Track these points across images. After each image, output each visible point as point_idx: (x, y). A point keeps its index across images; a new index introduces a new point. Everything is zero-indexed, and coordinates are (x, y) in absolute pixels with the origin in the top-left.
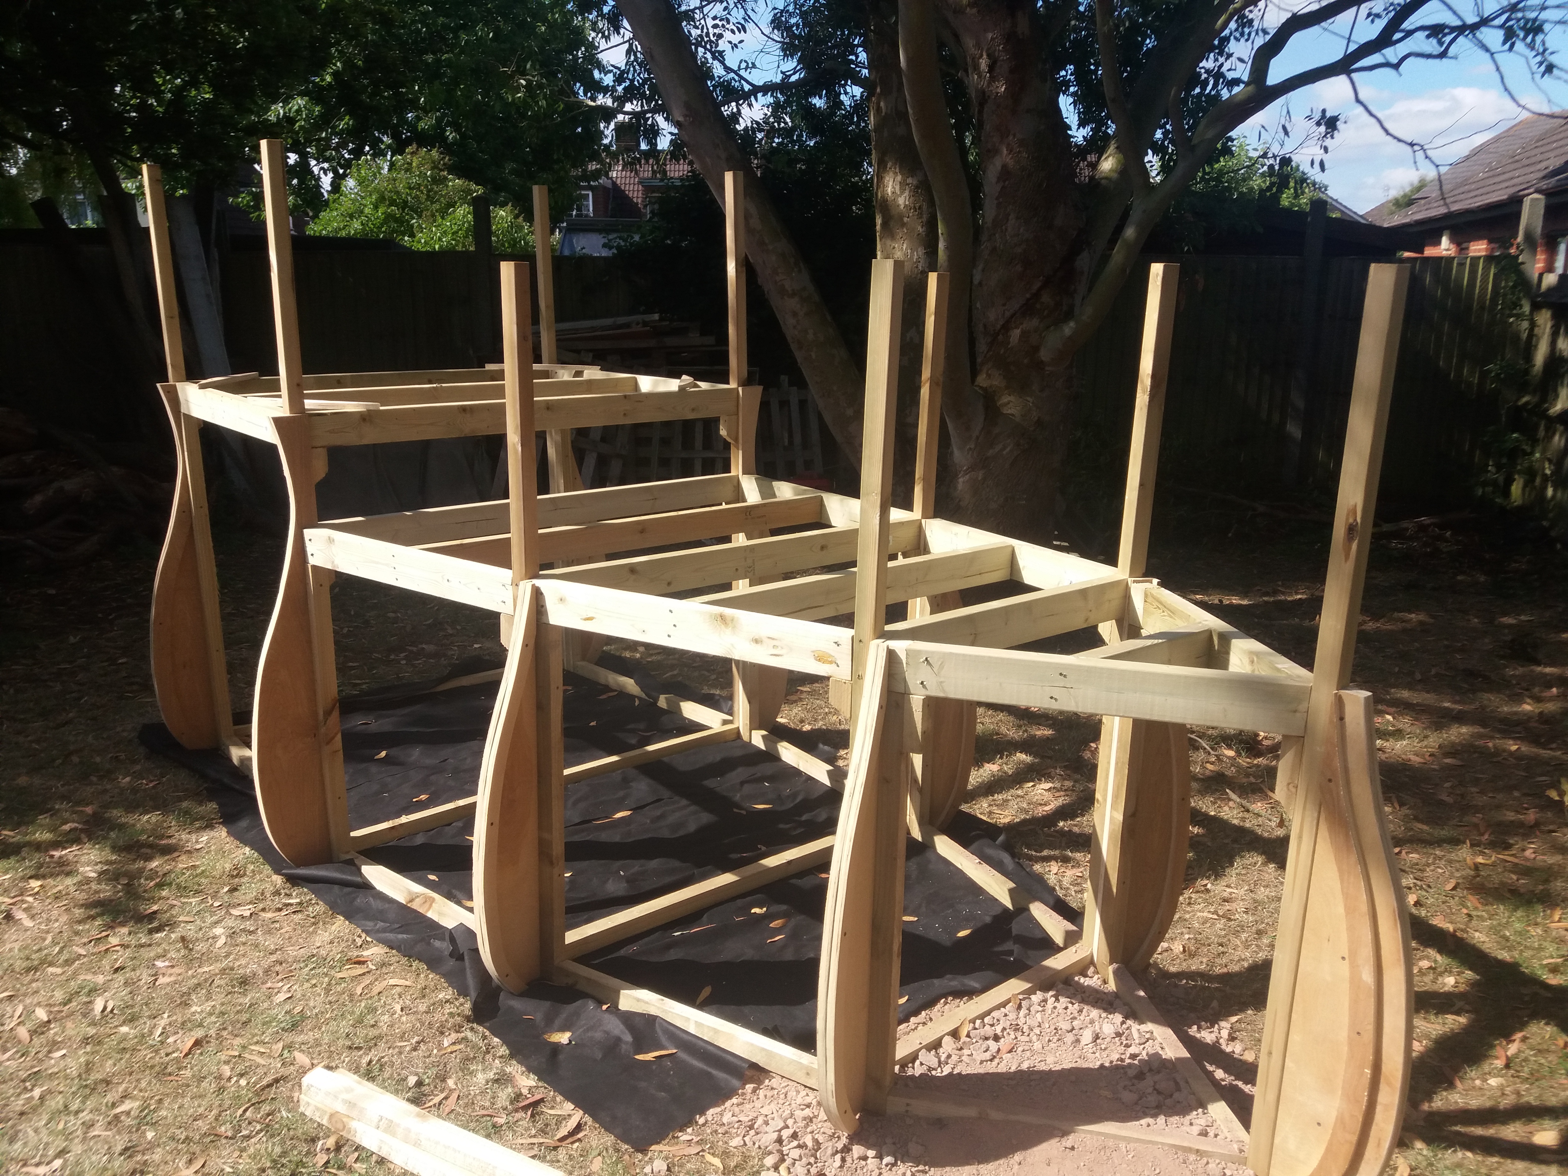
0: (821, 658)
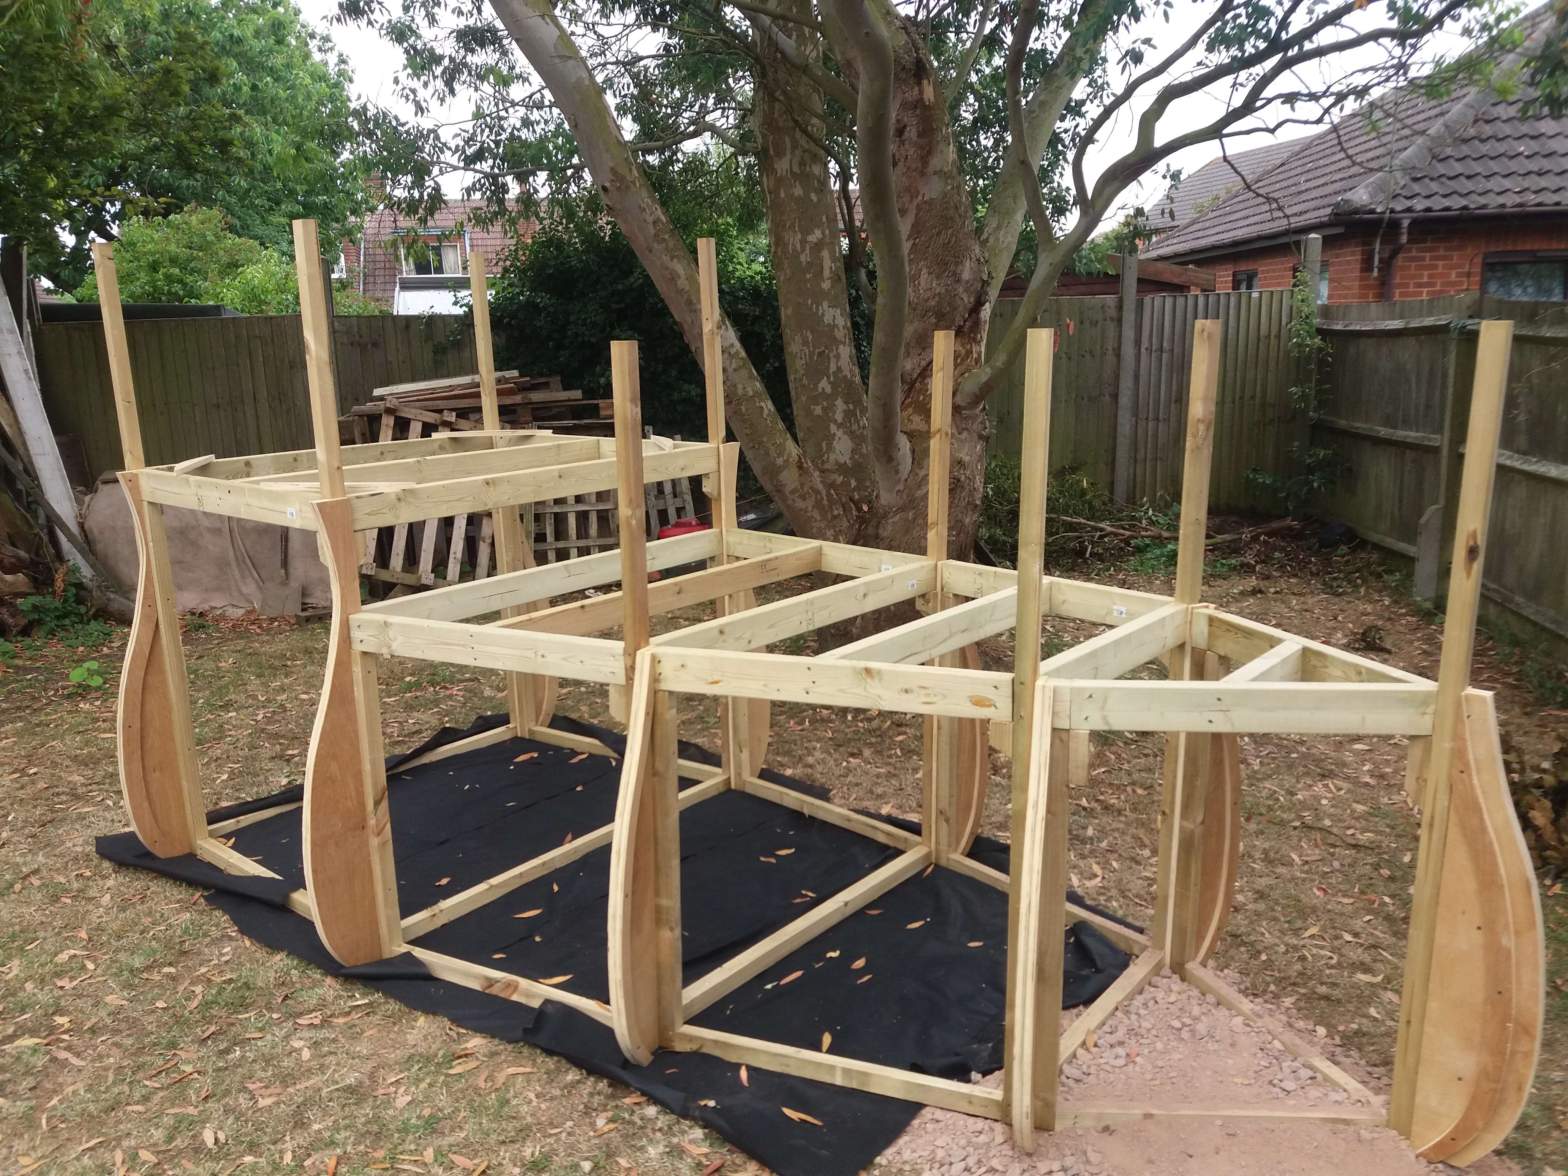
0: (979, 702)
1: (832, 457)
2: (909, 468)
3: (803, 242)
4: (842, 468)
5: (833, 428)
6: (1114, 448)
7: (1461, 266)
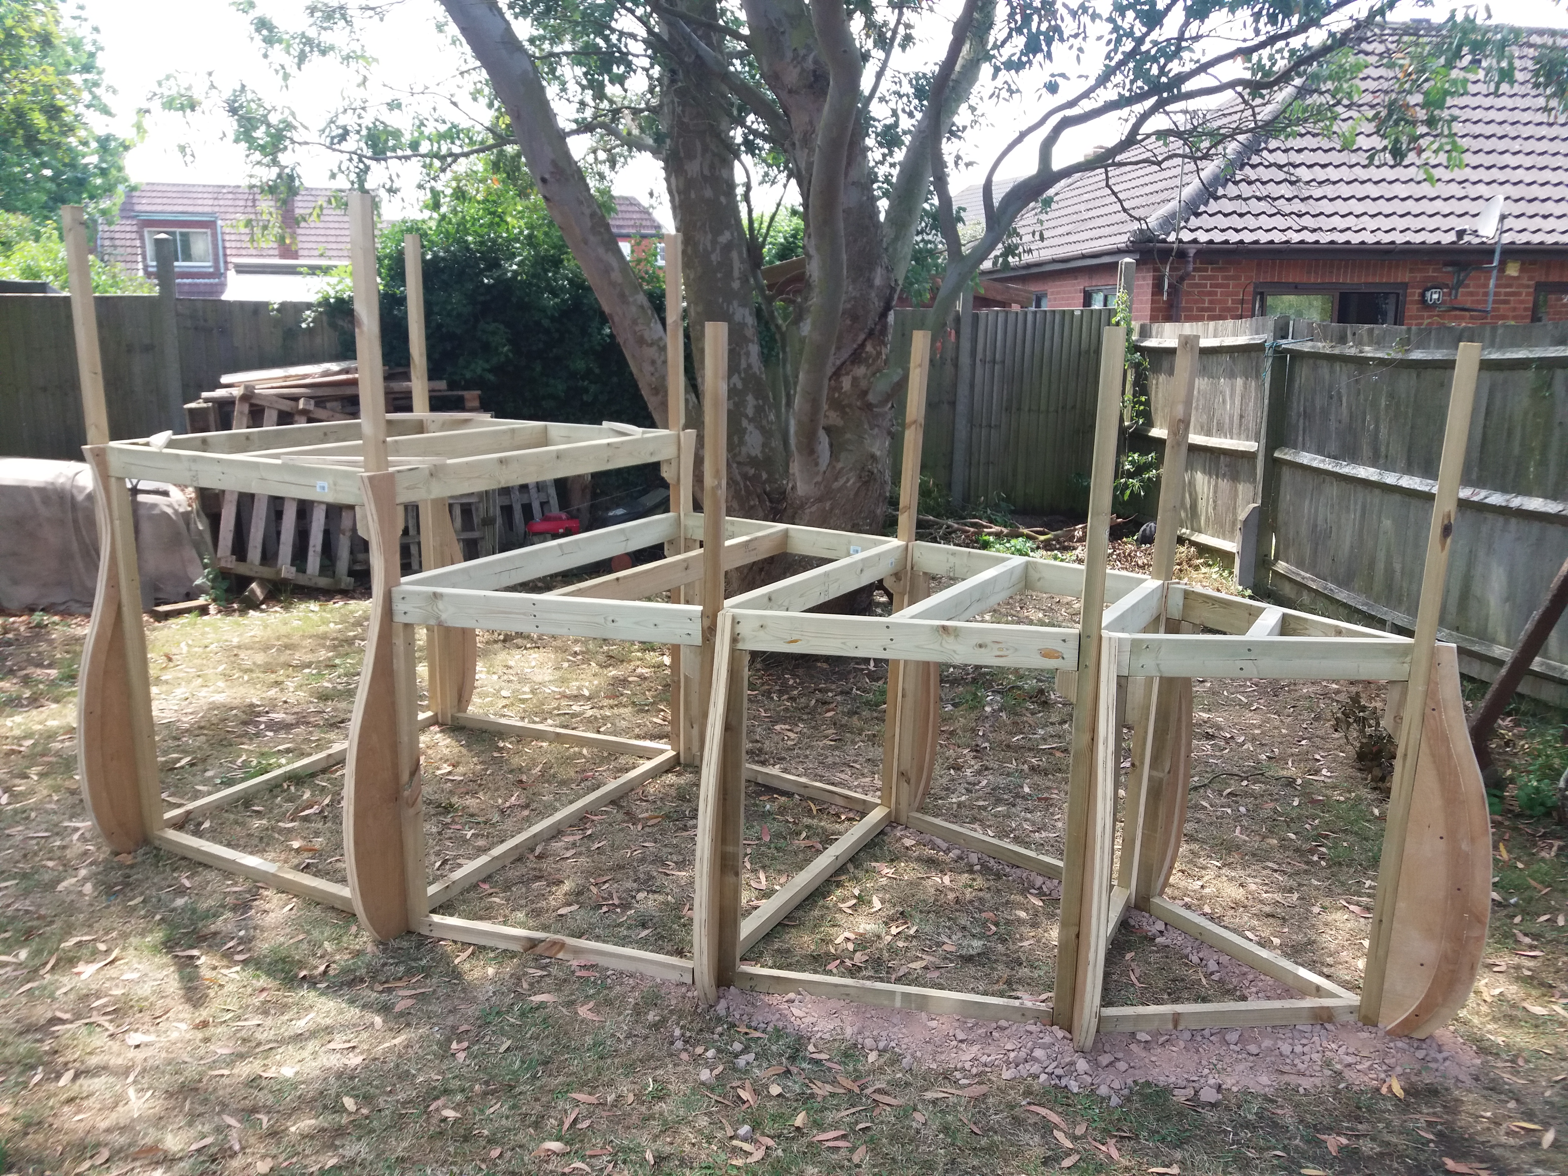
0: (1047, 654)
1: (744, 450)
2: (827, 461)
3: (714, 242)
4: (753, 461)
5: (745, 423)
6: (952, 453)
7: (1237, 294)
